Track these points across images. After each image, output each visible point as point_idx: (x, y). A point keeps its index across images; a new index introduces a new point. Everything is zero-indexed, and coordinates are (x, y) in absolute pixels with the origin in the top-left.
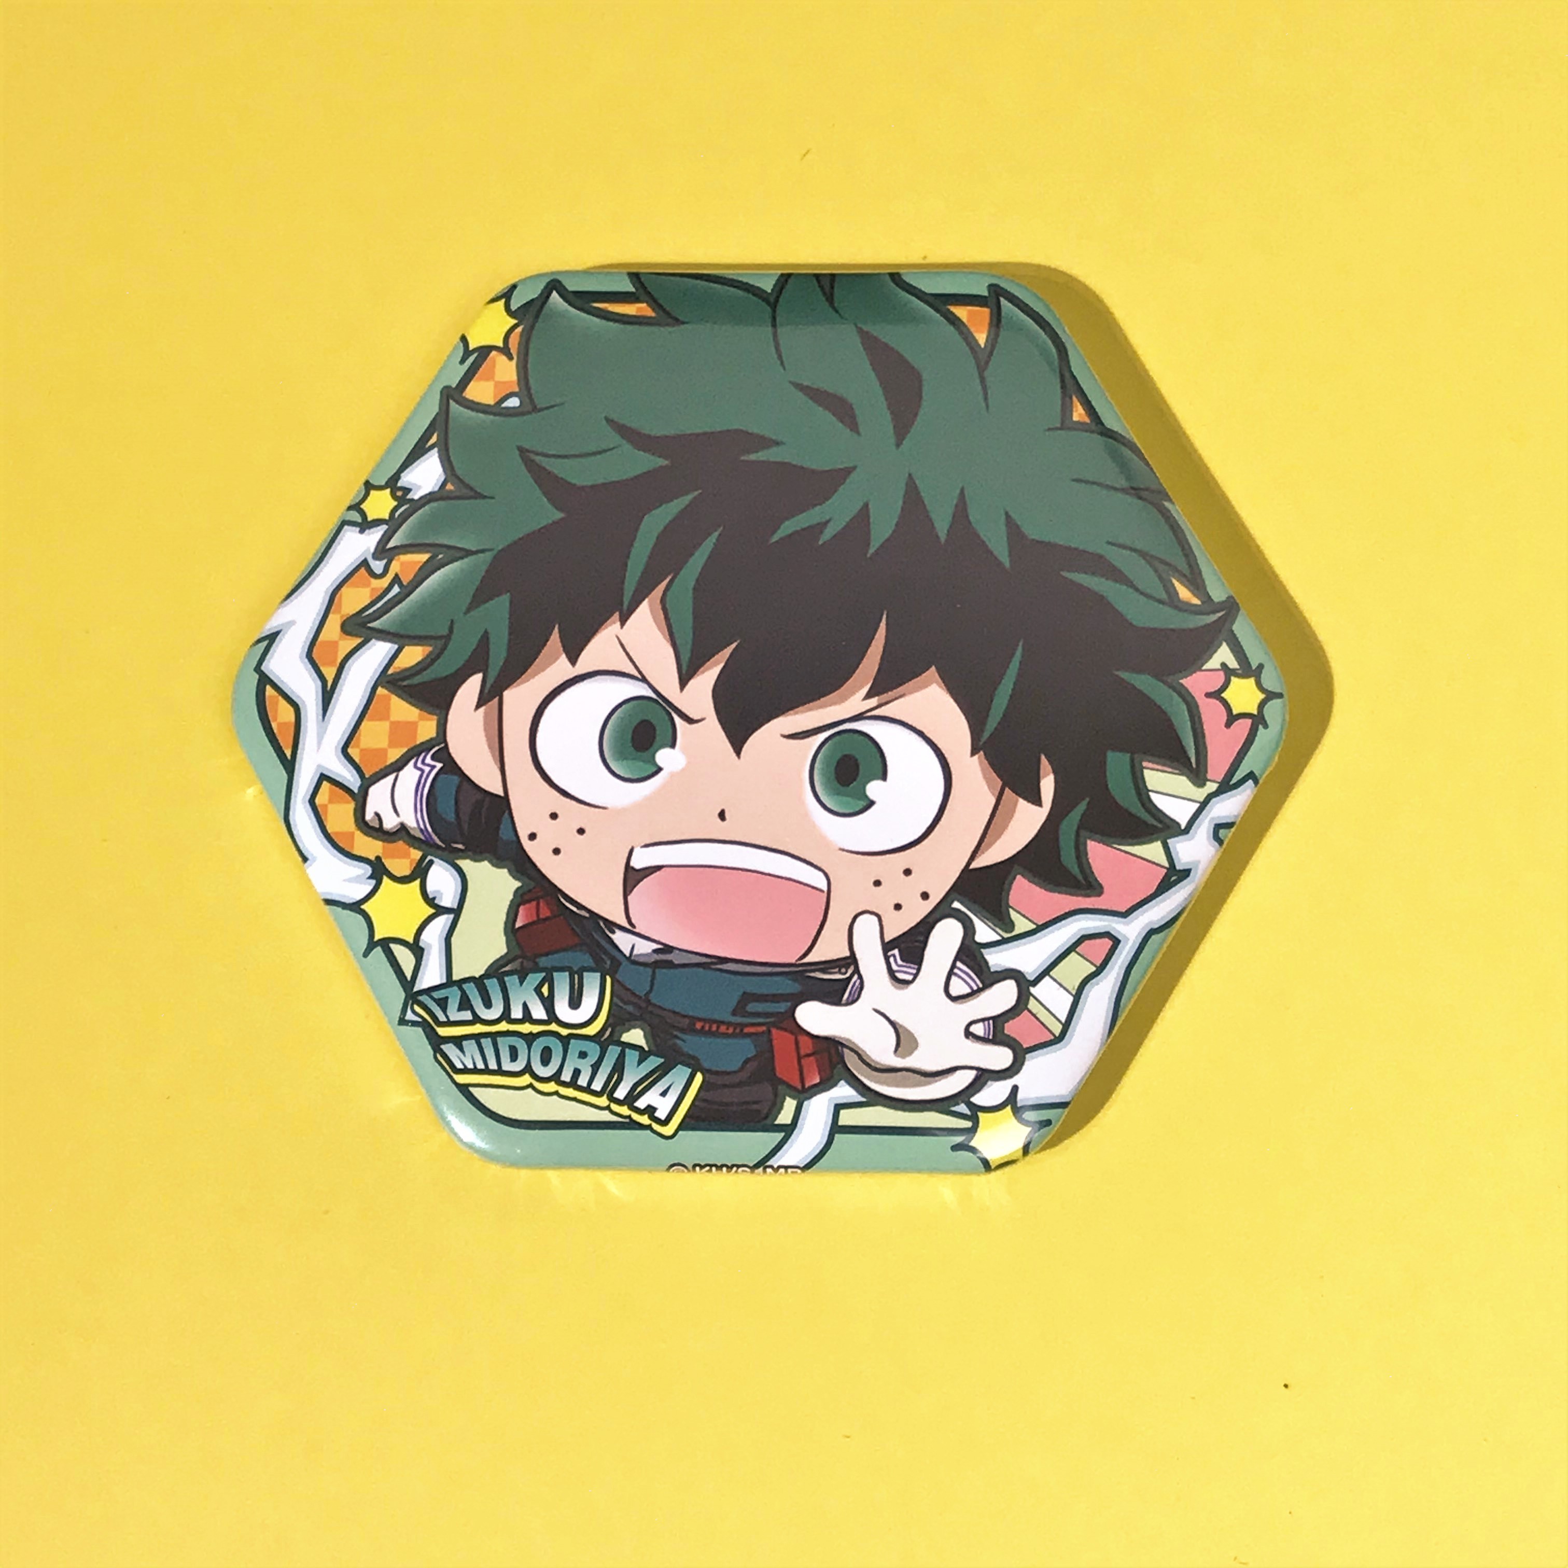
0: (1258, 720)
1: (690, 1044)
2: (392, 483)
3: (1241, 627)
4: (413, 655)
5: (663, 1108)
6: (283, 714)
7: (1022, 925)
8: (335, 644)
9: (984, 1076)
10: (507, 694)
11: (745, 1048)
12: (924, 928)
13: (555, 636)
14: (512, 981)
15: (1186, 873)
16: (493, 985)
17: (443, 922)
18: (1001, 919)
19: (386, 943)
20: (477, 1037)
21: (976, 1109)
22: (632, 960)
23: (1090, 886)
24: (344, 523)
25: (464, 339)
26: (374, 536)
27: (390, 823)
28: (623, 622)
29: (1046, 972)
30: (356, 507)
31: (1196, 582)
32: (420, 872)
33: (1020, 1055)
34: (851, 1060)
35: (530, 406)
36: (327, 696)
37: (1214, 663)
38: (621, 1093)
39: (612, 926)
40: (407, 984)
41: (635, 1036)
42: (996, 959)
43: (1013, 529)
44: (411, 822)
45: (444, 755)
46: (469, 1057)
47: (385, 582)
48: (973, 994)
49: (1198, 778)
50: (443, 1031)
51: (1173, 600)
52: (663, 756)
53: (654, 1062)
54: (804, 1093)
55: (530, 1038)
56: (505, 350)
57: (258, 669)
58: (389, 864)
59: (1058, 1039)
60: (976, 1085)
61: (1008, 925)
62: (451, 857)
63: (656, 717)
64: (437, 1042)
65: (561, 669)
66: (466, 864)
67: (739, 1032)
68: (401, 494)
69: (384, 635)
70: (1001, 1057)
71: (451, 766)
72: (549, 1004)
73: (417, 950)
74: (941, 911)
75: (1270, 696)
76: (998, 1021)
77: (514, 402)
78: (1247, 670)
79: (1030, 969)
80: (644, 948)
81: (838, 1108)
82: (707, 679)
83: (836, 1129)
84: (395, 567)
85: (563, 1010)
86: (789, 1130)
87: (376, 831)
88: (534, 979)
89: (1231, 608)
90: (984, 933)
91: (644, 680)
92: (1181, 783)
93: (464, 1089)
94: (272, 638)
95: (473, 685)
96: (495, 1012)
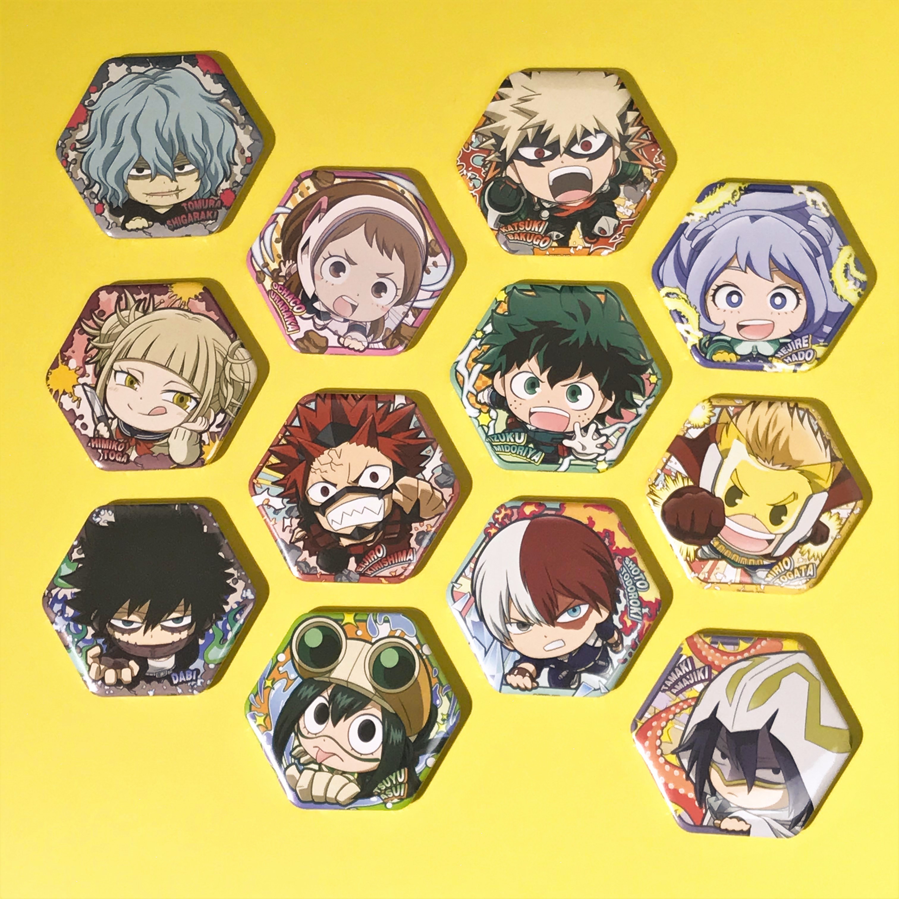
0: (656, 384)
1: (542, 447)
2: (482, 330)
3: (654, 365)
4: (487, 367)
5: (537, 459)
6: (461, 378)
7: (607, 425)
8: (470, 364)
9: (599, 455)
10: (506, 376)
11: (552, 449)
12: (588, 426)
13: (515, 364)
14: (507, 434)
15: (640, 415)
16: (503, 435)
17: (494, 422)
18: (603, 423)
19: (482, 426)
20: (500, 445)
21: (597, 461)
22: (531, 430)
23: (621, 417)
24: (472, 338)
25: (496, 299)
26: (479, 341)
27: (482, 401)
28: (529, 361)
29: (612, 434)
30: (474, 335)
31: (645, 356)
32: (489, 412)
33: (606, 450)
34: (573, 451)
35: (510, 314)
36: (470, 375)
37: (648, 372)
38: (528, 456)
39: (527, 424)
40: (486, 434)
41: (531, 446)
42: (602, 432)
43: (609, 344)
44: (487, 402)
45: (493, 388)
46: (499, 449)
47: (480, 352)
48: (598, 439)
49: (643, 396)
50: (494, 444)
51: (640, 359)
52: (537, 389)
53: (535, 451)
54: (564, 458)
55: (511, 446)
56: (505, 302)
57: (455, 368)
58: (483, 410)
59: (614, 448)
60: (597, 457)
61: (605, 425)
62: (495, 409)
63: (536, 381)
64: (492, 446)
65: (516, 371)
66: (498, 410)
67: (552, 445)
68: (484, 333)
69: (481, 362)
70: (603, 451)
71: (494, 390)
72: (514, 439)
73: (488, 427)
74: (592, 422)
75: (659, 379)
76: (602, 444)
77: (507, 313)
78: (654, 374)
79: (609, 434)
80: (533, 428)
81: (571, 460)
82: (546, 373)
83: (570, 464)
84: (483, 348)
85: (517, 440)
86: (561, 465)
87: (479, 403)
88: (511, 434)
89: (652, 360)
90: (600, 427)
91: (533, 373)
92: (640, 397)
93: (498, 455)
94: (458, 362)
95: (499, 373)
96: (504, 440)
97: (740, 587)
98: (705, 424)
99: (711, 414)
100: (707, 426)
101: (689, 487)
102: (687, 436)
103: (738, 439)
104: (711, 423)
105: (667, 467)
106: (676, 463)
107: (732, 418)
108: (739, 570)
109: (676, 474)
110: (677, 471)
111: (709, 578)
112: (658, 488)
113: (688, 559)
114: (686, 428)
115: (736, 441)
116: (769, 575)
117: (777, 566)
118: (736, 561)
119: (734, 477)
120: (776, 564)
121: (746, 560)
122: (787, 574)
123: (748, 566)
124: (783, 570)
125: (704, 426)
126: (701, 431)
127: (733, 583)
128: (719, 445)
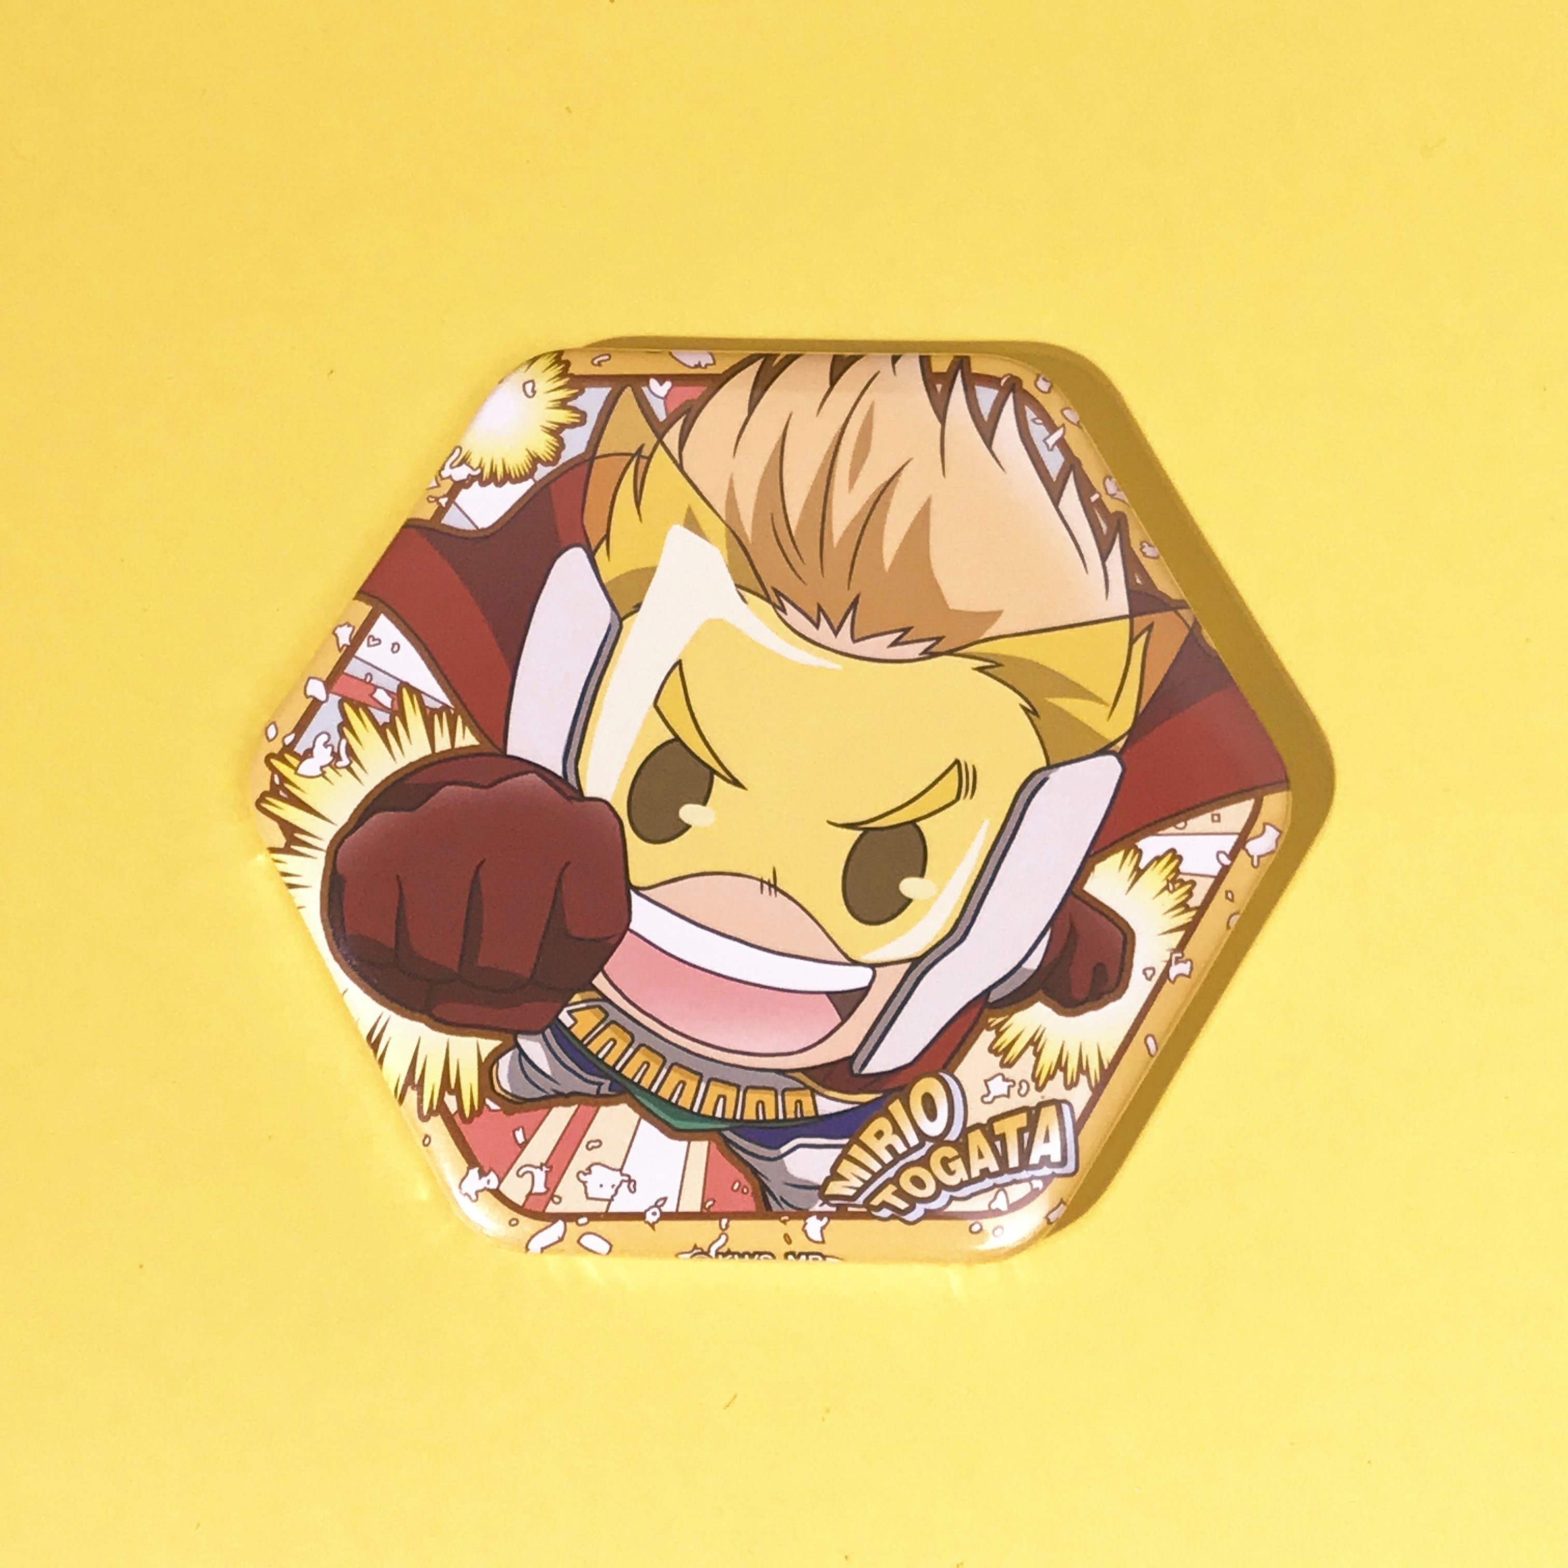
97: (705, 1232)
98: (536, 460)
99: (563, 416)
100: (542, 472)
101: (454, 756)
102: (452, 519)
103: (691, 523)
104: (566, 456)
105: (354, 668)
106: (396, 647)
107: (660, 430)
108: (700, 1148)
109: (397, 697)
110: (403, 684)
111: (551, 1194)
112: (310, 767)
113: (451, 1102)
114: (447, 486)
115: (678, 534)
116: (846, 1168)
117: (882, 1123)
118: (685, 1103)
119: (673, 705)
120: (878, 1109)
121: (731, 1093)
122: (935, 1161)
123: (742, 1126)
124: (913, 1140)
125: (530, 475)
126: (514, 493)
127: (665, 1216)
128: (600, 556)
